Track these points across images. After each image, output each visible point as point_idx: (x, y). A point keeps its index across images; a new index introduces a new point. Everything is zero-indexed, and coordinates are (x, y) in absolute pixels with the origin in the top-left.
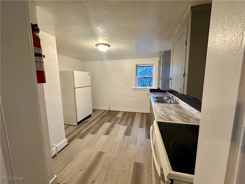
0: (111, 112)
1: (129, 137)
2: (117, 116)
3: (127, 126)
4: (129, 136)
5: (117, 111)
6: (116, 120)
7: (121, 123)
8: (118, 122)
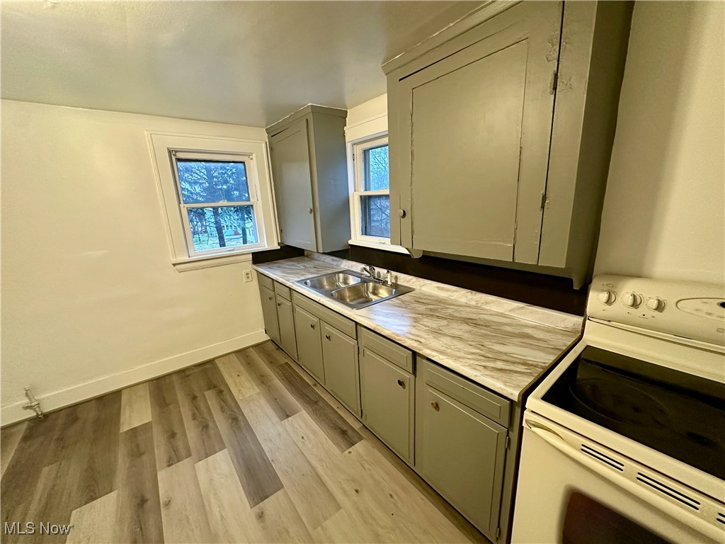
0: (60, 422)
1: (286, 494)
2: (125, 428)
3: (227, 445)
4: (280, 493)
5: (100, 399)
6: (137, 453)
7: (182, 452)
8: (160, 452)
